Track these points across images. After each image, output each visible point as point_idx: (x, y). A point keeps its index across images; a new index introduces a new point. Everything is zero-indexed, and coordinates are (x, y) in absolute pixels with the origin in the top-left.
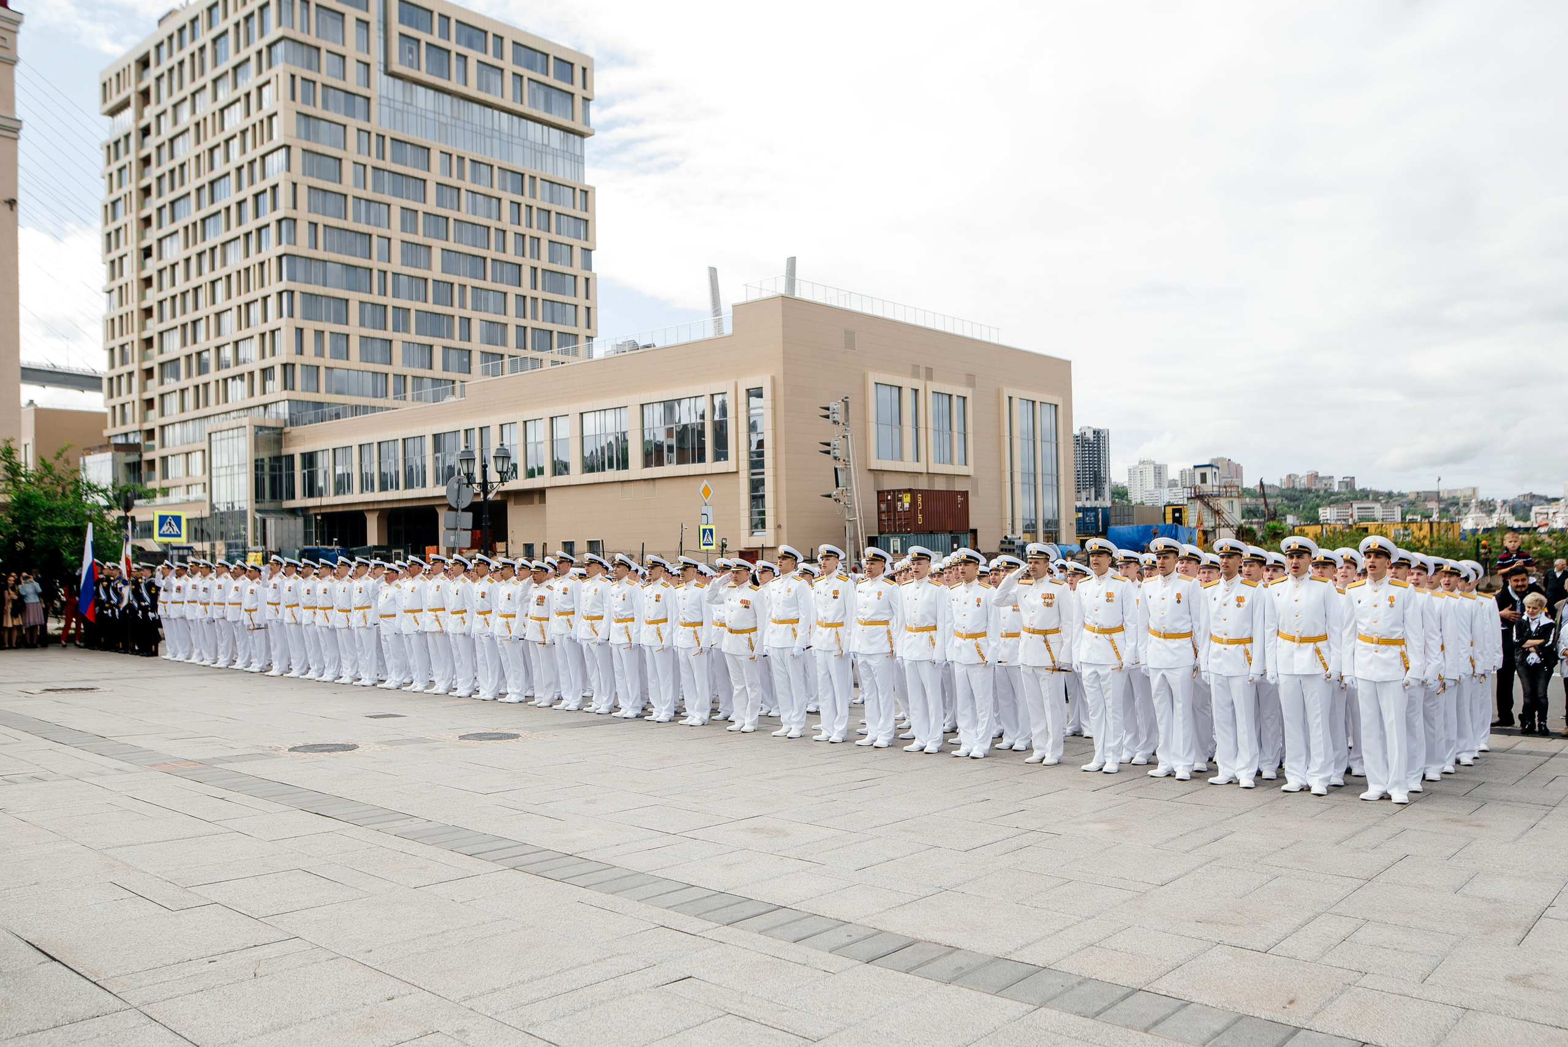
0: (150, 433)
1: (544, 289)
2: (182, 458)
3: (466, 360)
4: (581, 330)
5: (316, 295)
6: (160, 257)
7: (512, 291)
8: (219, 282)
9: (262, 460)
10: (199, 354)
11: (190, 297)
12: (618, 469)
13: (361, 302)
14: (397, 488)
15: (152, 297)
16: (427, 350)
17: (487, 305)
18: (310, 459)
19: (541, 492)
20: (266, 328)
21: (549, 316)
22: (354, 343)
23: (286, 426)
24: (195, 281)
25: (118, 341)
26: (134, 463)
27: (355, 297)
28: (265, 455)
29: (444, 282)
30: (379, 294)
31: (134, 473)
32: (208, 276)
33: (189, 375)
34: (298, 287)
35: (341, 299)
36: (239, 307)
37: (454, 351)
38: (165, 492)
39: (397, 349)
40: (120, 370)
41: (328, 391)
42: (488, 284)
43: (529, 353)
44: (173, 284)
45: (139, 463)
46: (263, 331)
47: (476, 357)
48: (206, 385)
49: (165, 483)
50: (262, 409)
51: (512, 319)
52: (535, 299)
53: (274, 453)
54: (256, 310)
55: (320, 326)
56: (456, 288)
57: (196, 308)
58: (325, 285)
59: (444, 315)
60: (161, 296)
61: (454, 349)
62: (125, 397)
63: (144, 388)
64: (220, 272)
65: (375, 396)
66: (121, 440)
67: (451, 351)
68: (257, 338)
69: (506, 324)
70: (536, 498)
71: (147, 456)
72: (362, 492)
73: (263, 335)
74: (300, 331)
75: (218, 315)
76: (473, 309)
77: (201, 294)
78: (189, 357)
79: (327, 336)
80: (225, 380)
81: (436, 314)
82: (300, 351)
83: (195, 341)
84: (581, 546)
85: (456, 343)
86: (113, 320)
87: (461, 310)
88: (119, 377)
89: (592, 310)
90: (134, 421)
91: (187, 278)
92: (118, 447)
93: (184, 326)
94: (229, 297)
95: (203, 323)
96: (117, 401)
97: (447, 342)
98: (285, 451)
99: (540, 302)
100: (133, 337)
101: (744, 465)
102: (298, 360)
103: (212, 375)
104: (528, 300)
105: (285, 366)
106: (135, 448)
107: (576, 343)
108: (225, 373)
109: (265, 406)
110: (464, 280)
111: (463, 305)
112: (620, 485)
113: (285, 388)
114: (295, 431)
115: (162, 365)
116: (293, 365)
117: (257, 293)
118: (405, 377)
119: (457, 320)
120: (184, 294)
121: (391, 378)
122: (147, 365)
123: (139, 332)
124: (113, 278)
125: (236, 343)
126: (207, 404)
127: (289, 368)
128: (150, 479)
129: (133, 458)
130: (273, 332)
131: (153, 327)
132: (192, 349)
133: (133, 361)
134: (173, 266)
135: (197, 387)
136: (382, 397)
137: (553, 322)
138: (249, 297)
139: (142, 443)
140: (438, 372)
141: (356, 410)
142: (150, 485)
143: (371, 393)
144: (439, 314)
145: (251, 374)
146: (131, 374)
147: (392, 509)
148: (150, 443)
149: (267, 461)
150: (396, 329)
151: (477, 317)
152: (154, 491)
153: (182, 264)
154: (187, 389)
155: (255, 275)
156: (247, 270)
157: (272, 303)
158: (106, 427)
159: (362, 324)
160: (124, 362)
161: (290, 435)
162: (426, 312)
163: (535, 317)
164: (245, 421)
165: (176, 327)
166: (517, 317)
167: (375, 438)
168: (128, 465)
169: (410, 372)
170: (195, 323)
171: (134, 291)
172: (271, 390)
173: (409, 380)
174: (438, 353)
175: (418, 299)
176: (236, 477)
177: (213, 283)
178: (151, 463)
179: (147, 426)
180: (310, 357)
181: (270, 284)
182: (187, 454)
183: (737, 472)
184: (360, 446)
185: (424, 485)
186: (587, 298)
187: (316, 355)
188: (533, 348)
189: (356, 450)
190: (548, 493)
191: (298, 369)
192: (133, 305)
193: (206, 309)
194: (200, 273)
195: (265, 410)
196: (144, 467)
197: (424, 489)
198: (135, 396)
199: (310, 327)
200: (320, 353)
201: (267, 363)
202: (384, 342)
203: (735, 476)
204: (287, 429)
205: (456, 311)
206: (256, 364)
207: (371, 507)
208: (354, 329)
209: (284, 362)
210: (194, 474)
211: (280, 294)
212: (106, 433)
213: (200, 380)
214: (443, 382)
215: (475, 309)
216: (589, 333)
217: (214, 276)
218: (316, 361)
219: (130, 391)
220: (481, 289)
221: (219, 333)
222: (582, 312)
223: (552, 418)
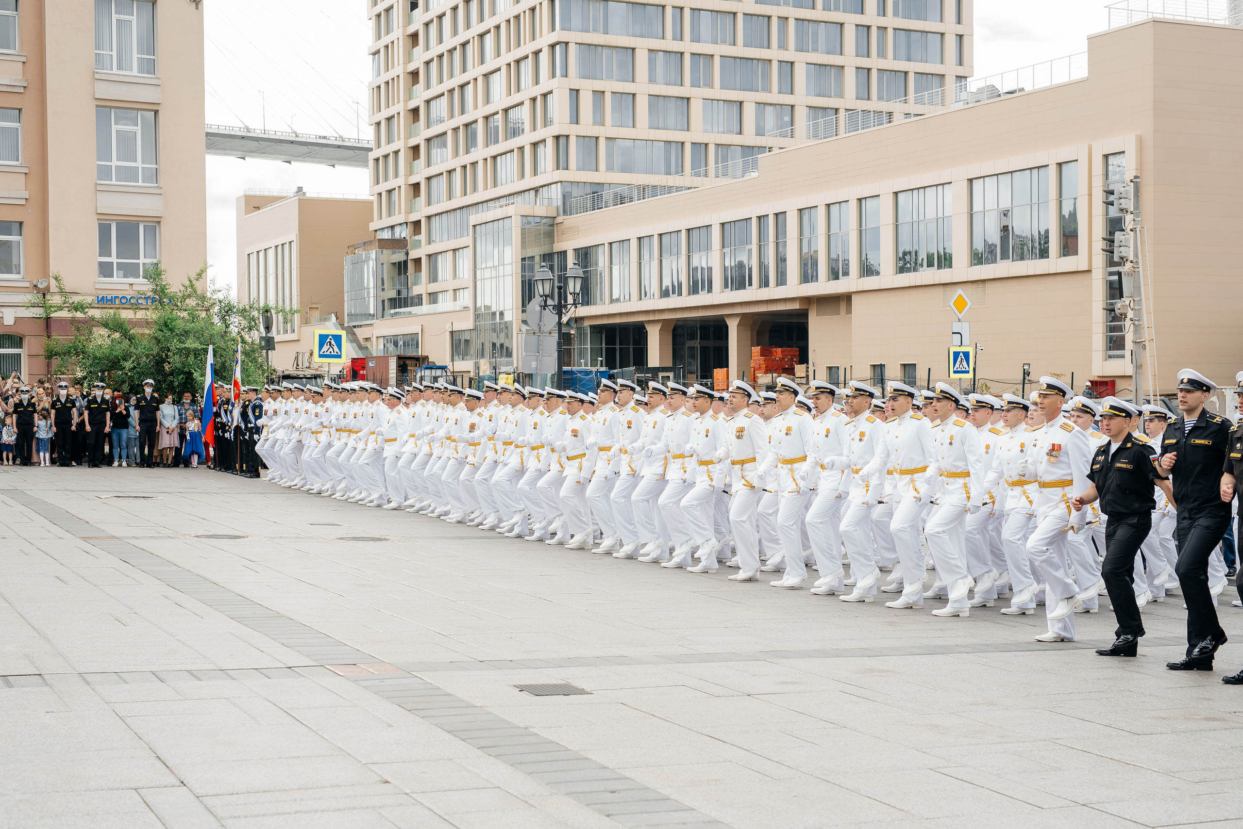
0: (417, 224)
1: (896, 14)
2: (450, 255)
3: (787, 119)
4: (950, 69)
5: (596, 46)
6: (427, 9)
7: (851, 20)
8: (488, 35)
9: (533, 257)
10: (467, 125)
11: (457, 54)
12: (939, 267)
13: (651, 51)
14: (680, 294)
15: (420, 56)
16: (736, 107)
17: (815, 41)
18: (585, 255)
19: (847, 298)
20: (537, 91)
21: (903, 52)
22: (642, 104)
23: (558, 215)
24: (462, 37)
25: (386, 113)
26: (400, 263)
27: (642, 45)
28: (536, 251)
29: (758, 16)
30: (674, 39)
31: (400, 274)
32: (477, 28)
33: (456, 154)
34: (573, 37)
35: (627, 48)
36: (509, 65)
37: (772, 108)
38: (433, 297)
39: (696, 107)
40: (386, 149)
41: (610, 168)
42: (818, 14)
43: (874, 105)
44: (441, 41)
45: (406, 262)
46: (533, 96)
47: (801, 114)
48: (474, 164)
49: (433, 287)
50: (532, 193)
51: (850, 60)
52: (883, 29)
53: (545, 250)
54: (527, 67)
55: (599, 85)
56: (775, 22)
57: (464, 70)
58: (606, 32)
59: (758, 60)
60: (427, 56)
61: (771, 104)
62: (391, 184)
63: (410, 172)
64: (489, 23)
65: (668, 173)
66: (386, 235)
67: (768, 108)
68: (527, 104)
69: (843, 67)
70: (843, 306)
71: (413, 255)
72: (641, 299)
73: (534, 100)
74: (575, 93)
75: (486, 76)
76: (796, 50)
77: (469, 48)
78: (456, 129)
79: (608, 96)
80: (494, 158)
81: (747, 59)
82: (576, 119)
83: (463, 112)
84: (893, 372)
85: (774, 97)
86: (379, 87)
87: (781, 52)
88: (386, 157)
89: (965, 39)
90: (400, 213)
91: (455, 32)
92: (384, 244)
93: (451, 91)
94: (498, 55)
95: (470, 87)
96: (384, 187)
97: (762, 97)
98: (558, 247)
99: (890, 32)
100: (399, 108)
101: (1099, 259)
102: (573, 131)
103: (480, 153)
104: (874, 32)
105: (557, 138)
106: (399, 244)
107: (942, 84)
108: (494, 150)
109: (536, 190)
110: (784, 11)
111: (783, 46)
112: (941, 289)
113: (558, 168)
114: (569, 221)
115: (428, 140)
116: (567, 136)
117: (528, 48)
118: (706, 145)
119: (775, 65)
120: (451, 51)
121: (688, 148)
122: (413, 142)
123: (406, 101)
124: (379, 37)
125: (506, 111)
126: (475, 189)
127: (562, 141)
128: (416, 283)
129: (399, 257)
130: (545, 96)
131: (421, 94)
132: (460, 120)
133: (399, 139)
134: (440, 17)
135: (465, 167)
136: (677, 173)
137: (909, 60)
138: (519, 53)
139: (408, 238)
140: (749, 138)
141: (644, 191)
142: (416, 290)
143: (663, 169)
144: (752, 59)
145: (521, 149)
146: (396, 153)
147: (678, 320)
148: (417, 238)
149: (537, 259)
150: (695, 84)
151: (801, 59)
152: (420, 297)
153: (449, 14)
154: (455, 170)
155: (525, 22)
156: (517, 17)
157: (544, 57)
158: (373, 221)
159: (652, 80)
160: (389, 141)
161: (560, 227)
162: (735, 58)
163: (882, 54)
164: (510, 210)
165: (443, 94)
166: (857, 56)
167: (655, 229)
168: (394, 264)
169: (712, 138)
170: (462, 87)
171: (399, 51)
172: (543, 170)
173: (712, 149)
174: (749, 111)
175: (724, 42)
176: (501, 279)
177: (482, 36)
178: (418, 261)
179: (413, 217)
180: (587, 127)
181: (541, 36)
182: (454, 250)
183: (1089, 271)
184: (639, 239)
185: (710, 290)
186: (959, 22)
187: (595, 123)
188: (880, 98)
189: (634, 244)
190: (855, 299)
191: (573, 141)
192: (399, 70)
193: (475, 71)
194: (468, 26)
195: (536, 196)
196: (411, 266)
197: (710, 294)
198: (400, 181)
199: (587, 87)
200: (599, 120)
201: (536, 137)
202: (679, 102)
203: (1086, 276)
204: (559, 220)
205: (774, 54)
206: (526, 139)
207: (651, 317)
208: (642, 87)
209: (556, 134)
210: (461, 276)
211: (553, 46)
212: (373, 226)
213: (467, 159)
214: (756, 149)
215: (800, 49)
216: (960, 71)
217: (482, 28)
218: (594, 131)
219: (396, 176)
220: (809, 21)
221: (487, 101)
222: (951, 42)
223: (860, 200)
